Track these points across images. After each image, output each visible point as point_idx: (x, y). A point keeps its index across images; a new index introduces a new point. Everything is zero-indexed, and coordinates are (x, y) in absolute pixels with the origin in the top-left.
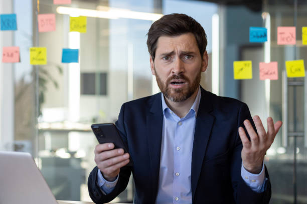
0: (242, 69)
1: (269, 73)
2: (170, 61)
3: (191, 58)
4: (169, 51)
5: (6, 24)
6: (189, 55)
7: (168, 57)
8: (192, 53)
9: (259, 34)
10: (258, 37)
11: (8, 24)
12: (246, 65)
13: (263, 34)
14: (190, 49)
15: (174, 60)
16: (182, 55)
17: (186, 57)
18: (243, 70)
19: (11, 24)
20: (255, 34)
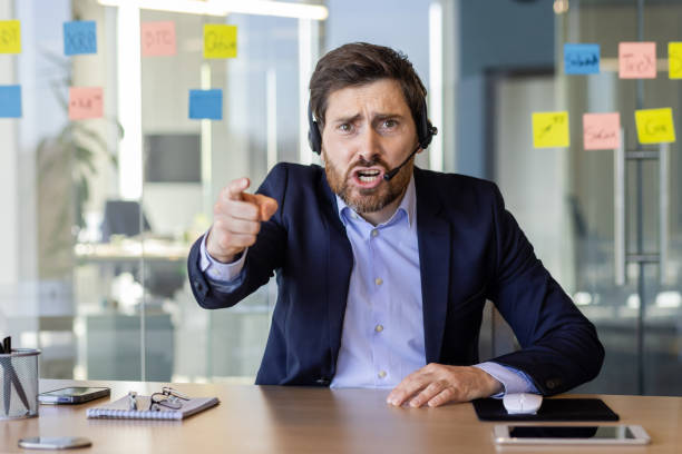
0: (548, 129)
1: (603, 135)
2: (354, 132)
3: (395, 125)
4: (352, 113)
5: (76, 40)
6: (391, 120)
7: (350, 124)
8: (396, 116)
9: (583, 59)
10: (581, 64)
11: (81, 42)
12: (556, 119)
13: (591, 59)
14: (392, 108)
15: (360, 130)
16: (377, 121)
17: (384, 125)
18: (552, 130)
19: (86, 42)
20: (574, 58)
